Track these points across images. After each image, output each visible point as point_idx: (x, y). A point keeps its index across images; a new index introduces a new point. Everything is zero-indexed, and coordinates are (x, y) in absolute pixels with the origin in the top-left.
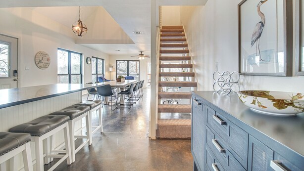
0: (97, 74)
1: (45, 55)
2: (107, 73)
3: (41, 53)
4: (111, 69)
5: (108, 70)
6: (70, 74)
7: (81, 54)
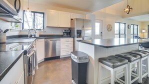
0: (133, 34)
1: (111, 25)
2: (140, 34)
3: (109, 25)
4: (143, 31)
5: (141, 32)
6: (119, 34)
7: (125, 24)
